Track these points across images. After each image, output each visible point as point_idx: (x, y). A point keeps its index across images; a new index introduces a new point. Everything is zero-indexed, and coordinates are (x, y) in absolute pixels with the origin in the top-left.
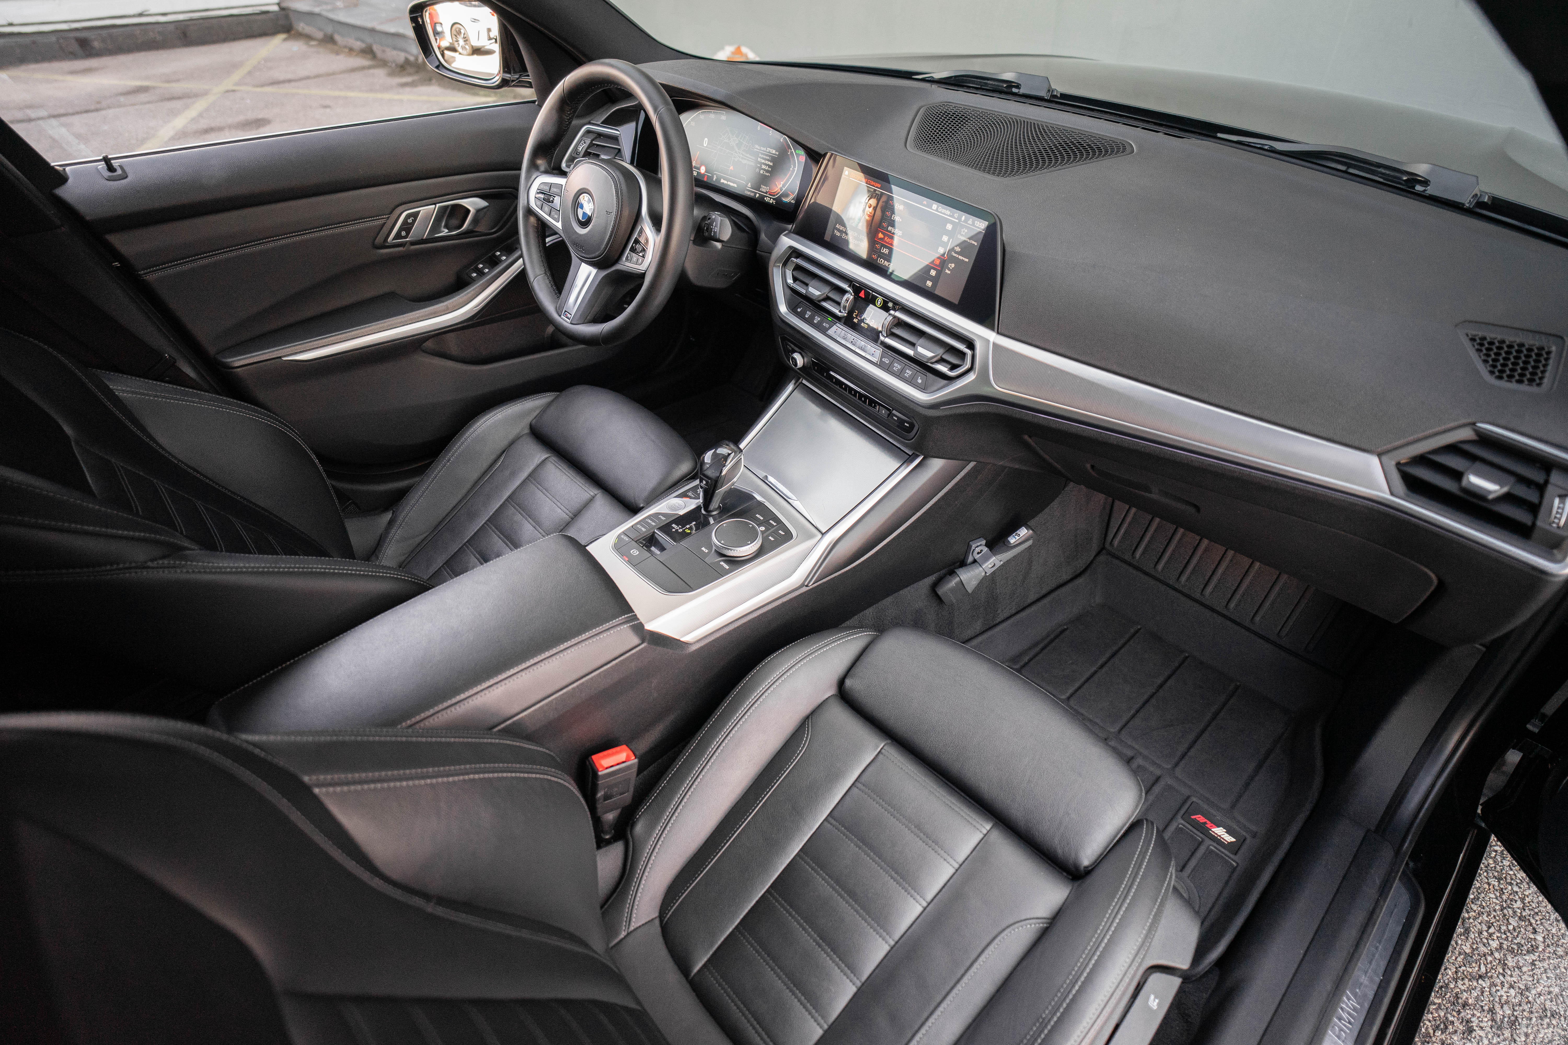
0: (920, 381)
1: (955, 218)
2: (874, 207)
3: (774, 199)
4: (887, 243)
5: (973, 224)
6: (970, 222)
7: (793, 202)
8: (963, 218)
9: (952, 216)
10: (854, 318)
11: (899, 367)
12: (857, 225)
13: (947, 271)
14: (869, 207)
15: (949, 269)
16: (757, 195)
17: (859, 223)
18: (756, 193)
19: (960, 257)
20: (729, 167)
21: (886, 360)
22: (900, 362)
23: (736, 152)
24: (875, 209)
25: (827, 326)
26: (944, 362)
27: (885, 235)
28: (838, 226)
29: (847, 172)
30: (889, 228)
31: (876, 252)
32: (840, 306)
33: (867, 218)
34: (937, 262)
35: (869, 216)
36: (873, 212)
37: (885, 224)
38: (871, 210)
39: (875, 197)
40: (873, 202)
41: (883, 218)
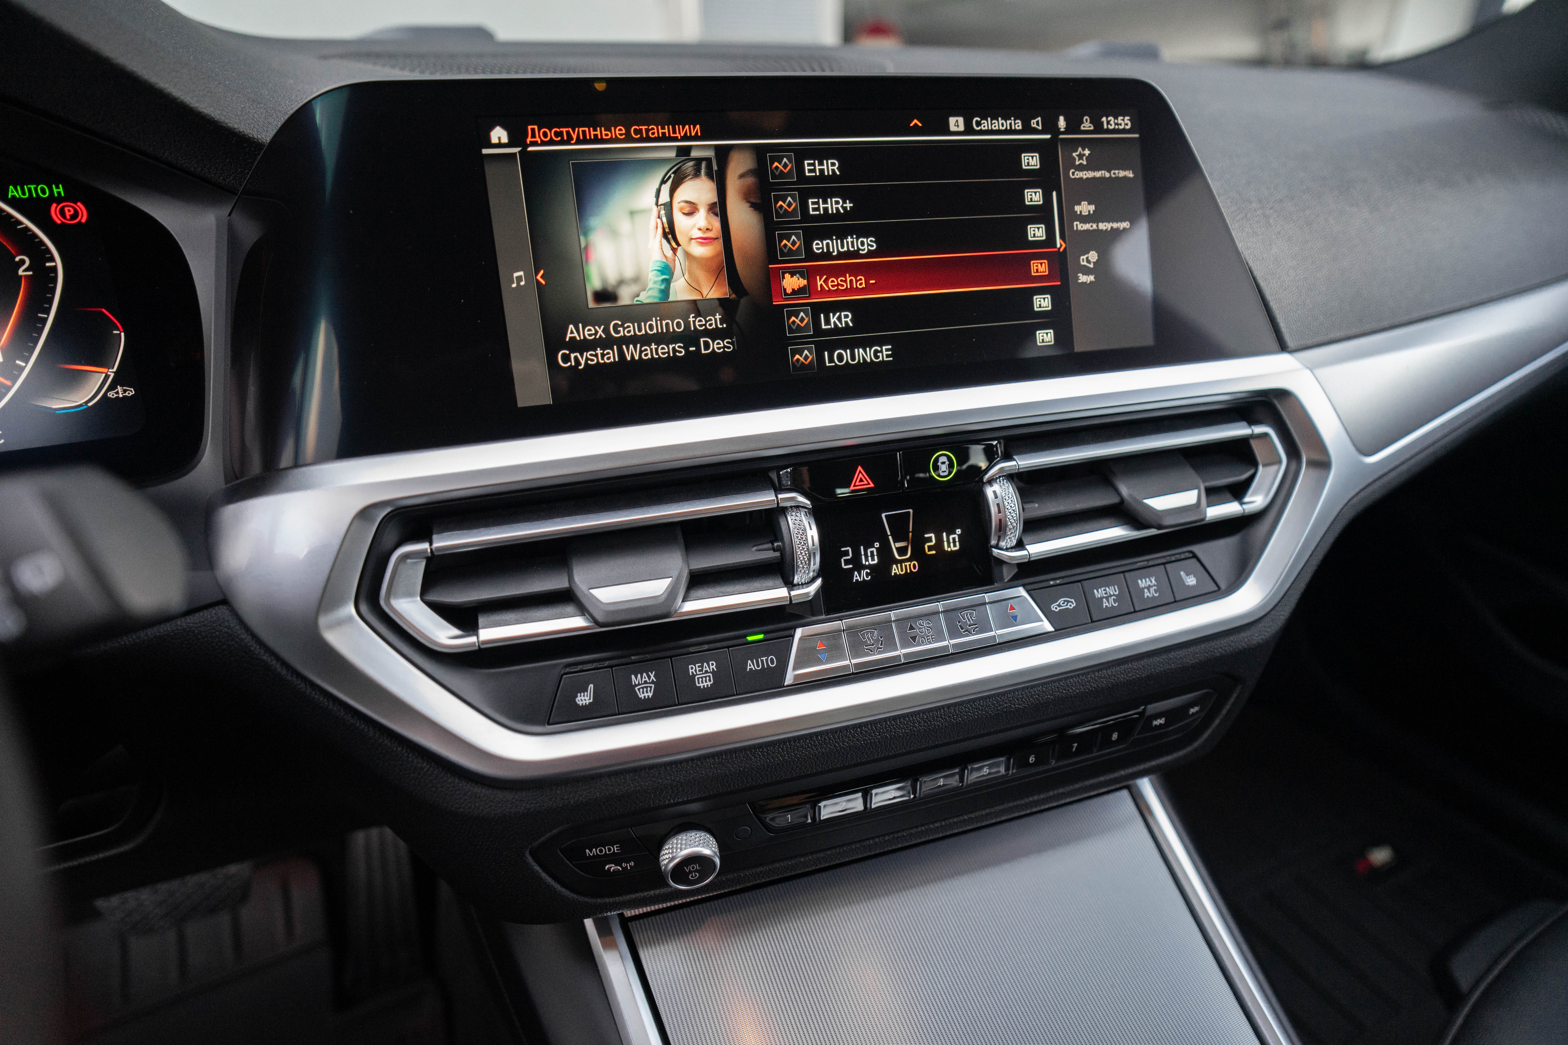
0: (1191, 581)
1: (1035, 131)
2: (712, 208)
4: (830, 293)
5: (1099, 128)
6: (1087, 125)
8: (1062, 123)
9: (1027, 129)
10: (850, 572)
11: (1113, 590)
12: (666, 292)
13: (1083, 278)
14: (690, 214)
15: (1086, 271)
17: (668, 282)
19: (1103, 226)
21: (1064, 604)
22: (1104, 578)
24: (719, 209)
25: (769, 661)
26: (1214, 494)
27: (809, 274)
28: (572, 332)
29: (499, 134)
30: (818, 246)
31: (801, 341)
32: (783, 569)
33: (699, 251)
34: (1040, 267)
35: (705, 241)
36: (716, 224)
37: (793, 242)
38: (702, 218)
39: (696, 172)
40: (698, 190)
41: (772, 226)
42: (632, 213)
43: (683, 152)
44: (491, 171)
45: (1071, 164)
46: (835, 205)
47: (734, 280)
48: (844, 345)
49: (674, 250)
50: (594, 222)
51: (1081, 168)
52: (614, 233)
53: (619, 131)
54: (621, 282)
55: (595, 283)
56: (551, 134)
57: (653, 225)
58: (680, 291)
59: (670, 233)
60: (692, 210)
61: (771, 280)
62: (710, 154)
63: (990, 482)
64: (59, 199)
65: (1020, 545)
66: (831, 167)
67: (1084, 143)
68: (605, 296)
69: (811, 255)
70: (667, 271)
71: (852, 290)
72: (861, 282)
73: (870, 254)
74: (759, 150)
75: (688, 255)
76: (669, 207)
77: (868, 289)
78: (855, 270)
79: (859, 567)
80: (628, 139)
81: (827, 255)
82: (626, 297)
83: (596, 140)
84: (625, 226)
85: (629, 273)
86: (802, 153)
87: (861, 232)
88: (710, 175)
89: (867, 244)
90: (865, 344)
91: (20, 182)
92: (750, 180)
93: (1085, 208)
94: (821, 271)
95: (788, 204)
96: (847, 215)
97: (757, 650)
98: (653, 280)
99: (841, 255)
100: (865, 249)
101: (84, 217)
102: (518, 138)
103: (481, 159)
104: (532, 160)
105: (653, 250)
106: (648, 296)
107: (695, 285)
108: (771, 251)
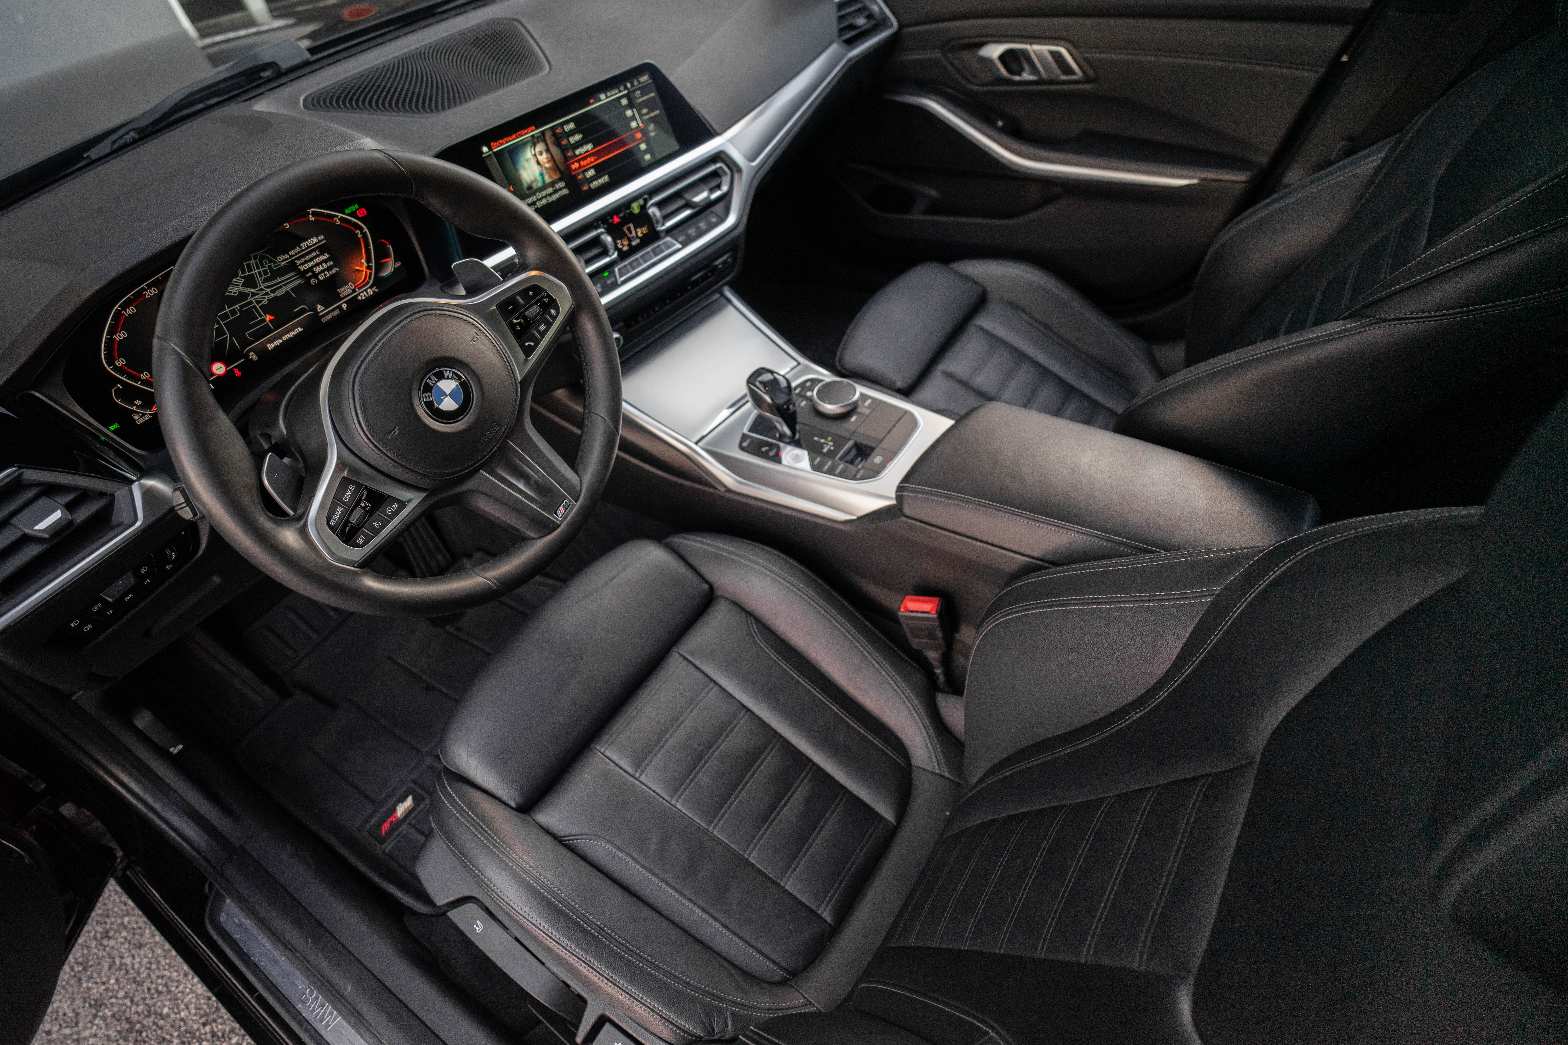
0: (713, 220)
1: (622, 91)
2: (546, 151)
3: (371, 287)
4: (586, 165)
5: (640, 83)
6: (636, 83)
7: (398, 264)
8: (629, 85)
9: (620, 91)
11: (693, 230)
12: (544, 181)
13: (652, 134)
14: (541, 155)
15: (652, 131)
16: (345, 306)
17: (543, 178)
18: (340, 307)
20: (264, 320)
21: (682, 238)
22: (690, 227)
23: (254, 294)
24: (548, 151)
25: (612, 279)
26: (712, 190)
27: (578, 161)
29: (485, 149)
30: (577, 152)
31: (583, 184)
32: (605, 253)
33: (548, 165)
34: (639, 135)
35: (548, 162)
36: (549, 155)
37: (570, 154)
38: (545, 155)
39: (538, 142)
40: (540, 147)
41: (563, 150)
42: (527, 160)
43: (533, 136)
44: (488, 161)
45: (635, 98)
46: (578, 137)
48: (595, 180)
49: (541, 168)
50: (519, 167)
51: (639, 98)
52: (525, 168)
53: (514, 136)
54: (532, 182)
55: (525, 185)
56: (498, 143)
57: (533, 161)
58: (548, 179)
59: (538, 163)
60: (541, 153)
61: (569, 167)
62: (539, 134)
63: (649, 208)
64: (358, 209)
65: (663, 225)
66: (572, 126)
67: (638, 89)
68: (530, 188)
69: (577, 156)
70: (542, 174)
71: (591, 163)
72: (592, 159)
73: (592, 149)
74: (552, 128)
75: (546, 168)
76: (535, 155)
77: (595, 160)
78: (590, 156)
79: (624, 246)
80: (517, 138)
81: (581, 154)
82: (535, 186)
83: (509, 141)
84: (526, 165)
85: (533, 179)
86: (562, 124)
87: (587, 143)
88: (542, 141)
89: (589, 147)
90: (600, 177)
91: (347, 207)
92: (553, 138)
93: (645, 111)
94: (581, 159)
95: (564, 142)
96: (582, 139)
97: (608, 278)
98: (539, 178)
99: (585, 153)
100: (590, 149)
101: (366, 213)
102: (490, 149)
103: (483, 159)
104: (497, 154)
105: (536, 169)
106: (540, 184)
107: (550, 177)
108: (566, 159)
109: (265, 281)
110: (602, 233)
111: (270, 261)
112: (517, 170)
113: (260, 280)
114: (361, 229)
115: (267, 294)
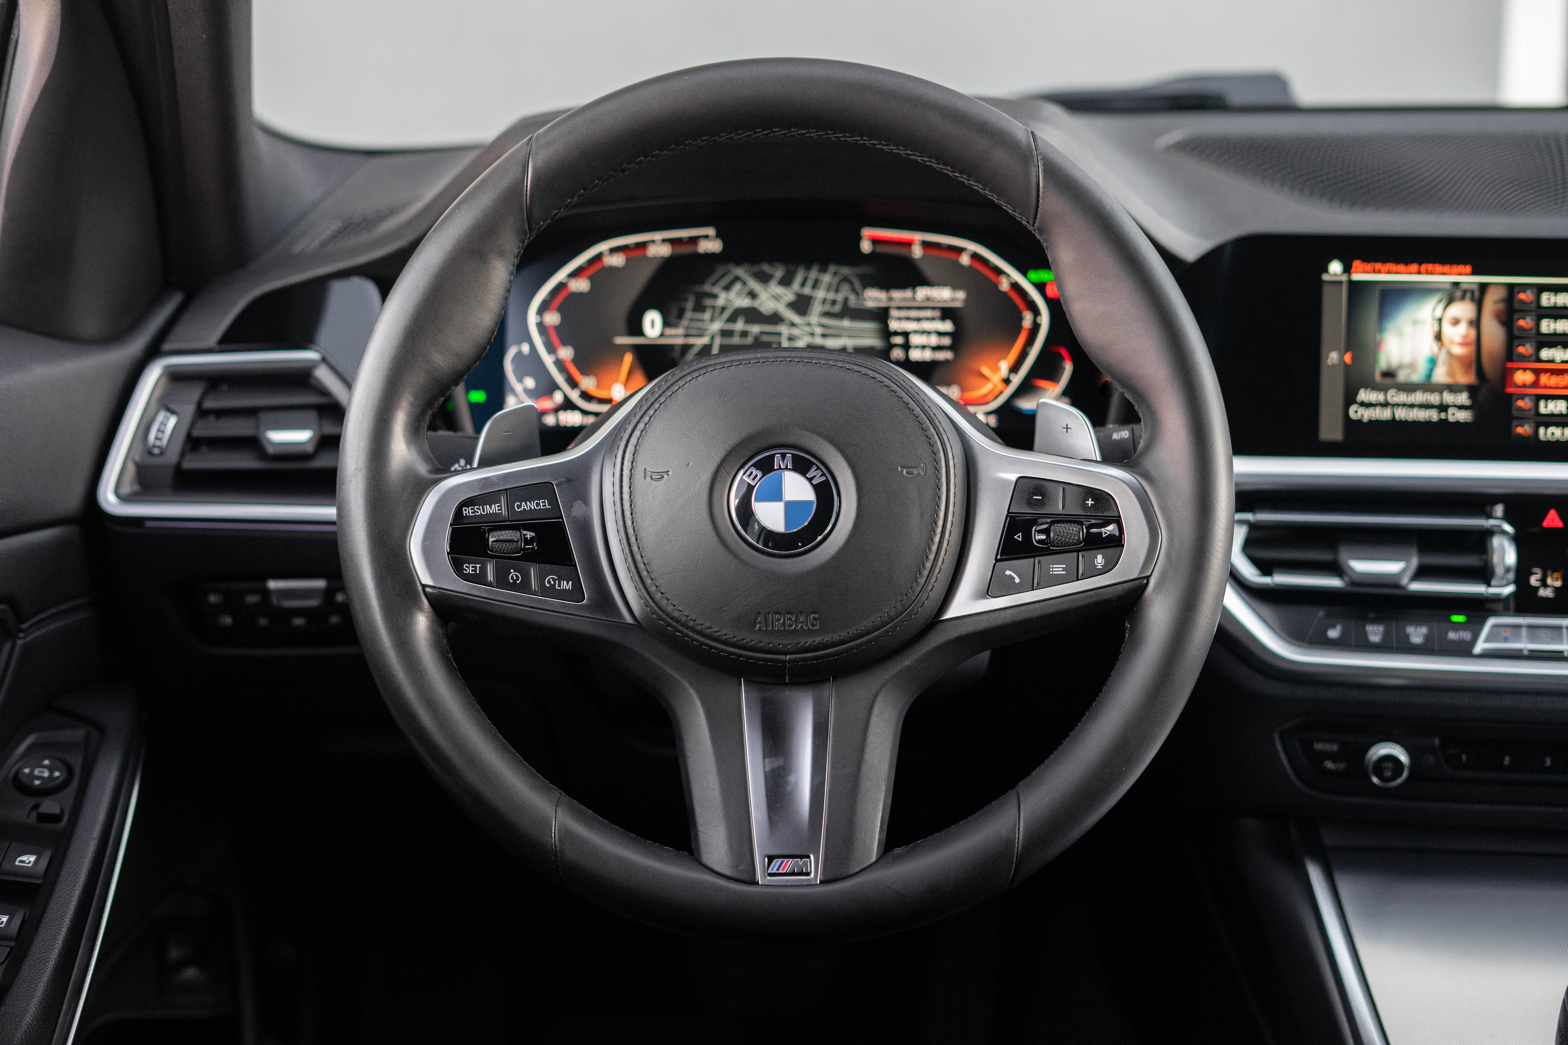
2: (1471, 322)
3: (986, 412)
4: (1551, 387)
10: (1537, 588)
12: (1429, 376)
14: (1454, 325)
17: (1432, 369)
23: (793, 325)
25: (1466, 635)
27: (1537, 372)
28: (1363, 395)
29: (1335, 267)
30: (1545, 354)
31: (1522, 419)
32: (1485, 574)
33: (1458, 350)
35: (1464, 344)
36: (1473, 333)
37: (1526, 349)
38: (1462, 329)
39: (1463, 298)
40: (1463, 310)
41: (1513, 337)
42: (1415, 322)
43: (1456, 284)
44: (1326, 290)
46: (1562, 326)
47: (1480, 372)
48: (1557, 425)
49: (1440, 349)
50: (1389, 326)
52: (1400, 334)
53: (1411, 268)
54: (1401, 366)
55: (1383, 365)
56: (1370, 267)
57: (1428, 329)
58: (1441, 376)
59: (1438, 337)
60: (1456, 322)
61: (1506, 375)
62: (1474, 287)
64: (1050, 281)
66: (1563, 298)
68: (1389, 374)
69: (1539, 360)
70: (1433, 362)
74: (1511, 287)
75: (1450, 353)
76: (1440, 320)
79: (1545, 585)
80: (1419, 273)
81: (1552, 361)
82: (1402, 377)
83: (1397, 273)
84: (1408, 330)
85: (1407, 360)
86: (1541, 289)
88: (1472, 301)
92: (1501, 306)
94: (1546, 371)
95: (1526, 323)
97: (1458, 626)
98: (1422, 367)
99: (1562, 362)
102: (1347, 269)
103: (1321, 282)
104: (1355, 287)
105: (1426, 347)
106: (1417, 377)
107: (1451, 373)
108: (1509, 354)
109: (827, 314)
110: (1504, 533)
111: (854, 290)
112: (1381, 329)
113: (817, 308)
114: (1036, 312)
115: (812, 334)
